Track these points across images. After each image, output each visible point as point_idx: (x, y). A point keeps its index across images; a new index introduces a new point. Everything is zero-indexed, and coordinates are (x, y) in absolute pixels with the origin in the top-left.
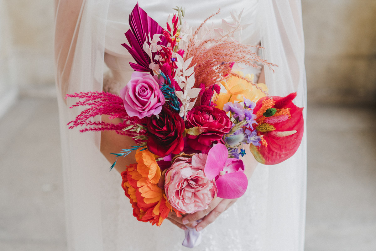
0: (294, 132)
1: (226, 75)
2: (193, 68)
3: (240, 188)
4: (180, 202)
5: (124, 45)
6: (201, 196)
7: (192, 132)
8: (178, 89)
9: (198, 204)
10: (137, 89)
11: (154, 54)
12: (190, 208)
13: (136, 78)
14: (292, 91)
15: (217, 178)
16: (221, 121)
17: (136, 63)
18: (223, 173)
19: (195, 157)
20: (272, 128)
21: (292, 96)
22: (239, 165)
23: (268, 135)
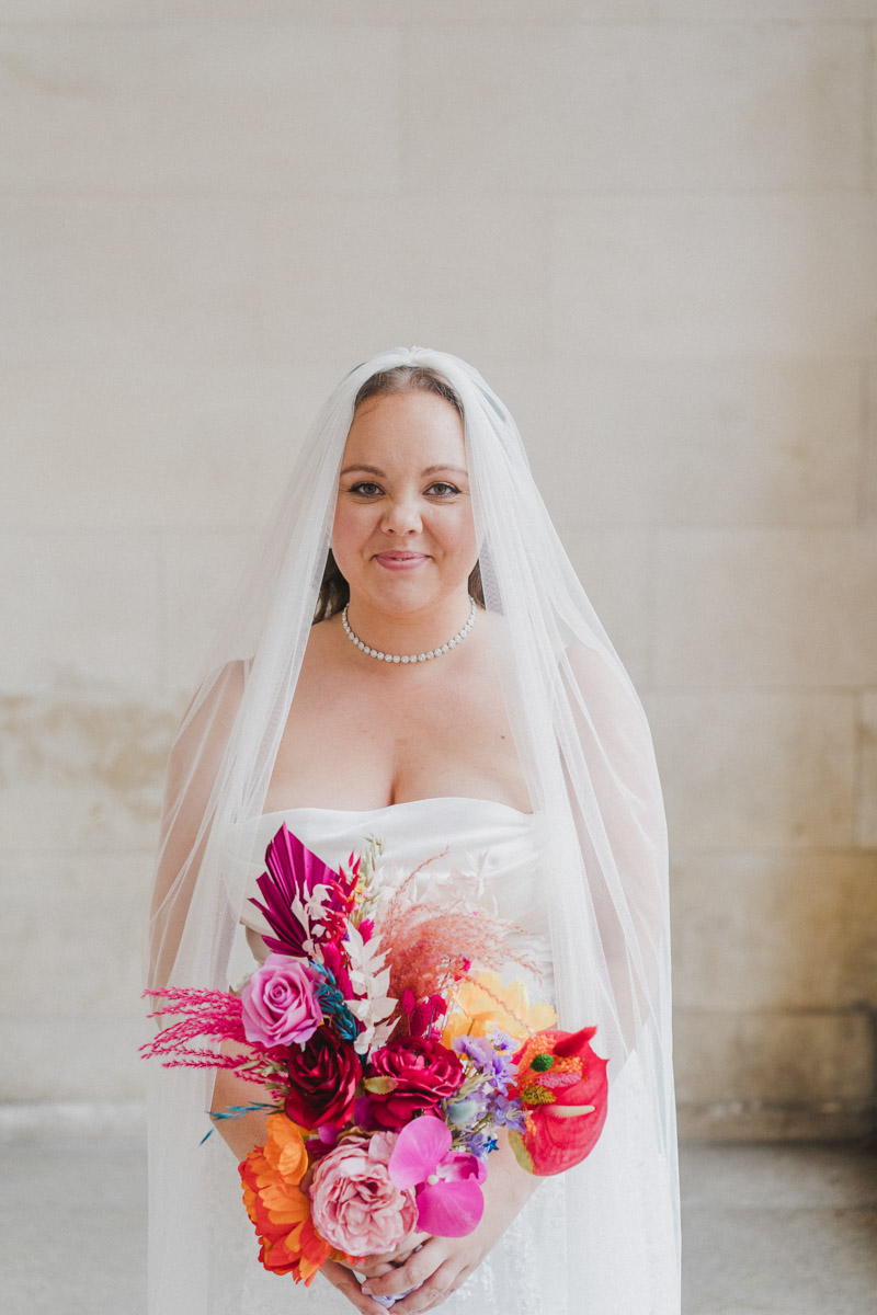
0: (590, 1108)
1: (459, 978)
2: (382, 958)
3: (467, 1217)
4: (339, 1230)
5: (254, 901)
6: (381, 1222)
7: (377, 1086)
8: (355, 994)
9: (374, 1238)
10: (268, 988)
11: (312, 924)
12: (357, 1247)
15: (420, 1188)
16: (441, 1072)
17: (276, 937)
18: (434, 1180)
19: (377, 1138)
20: (549, 1097)
21: (585, 1035)
22: (469, 1167)
23: (541, 1112)
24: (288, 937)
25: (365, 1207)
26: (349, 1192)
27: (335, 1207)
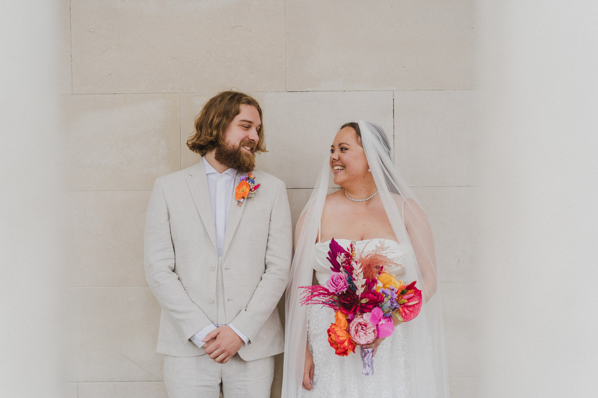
0: (418, 301)
1: (379, 273)
2: (361, 269)
3: (391, 330)
4: (358, 338)
5: (327, 258)
6: (368, 335)
7: (364, 301)
8: (355, 280)
10: (334, 279)
11: (342, 263)
13: (333, 274)
14: (415, 281)
15: (377, 326)
16: (379, 297)
17: (333, 267)
18: (380, 323)
19: (365, 315)
20: (406, 301)
21: (414, 283)
24: (336, 267)
25: (364, 332)
26: (360, 328)
27: (357, 331)
